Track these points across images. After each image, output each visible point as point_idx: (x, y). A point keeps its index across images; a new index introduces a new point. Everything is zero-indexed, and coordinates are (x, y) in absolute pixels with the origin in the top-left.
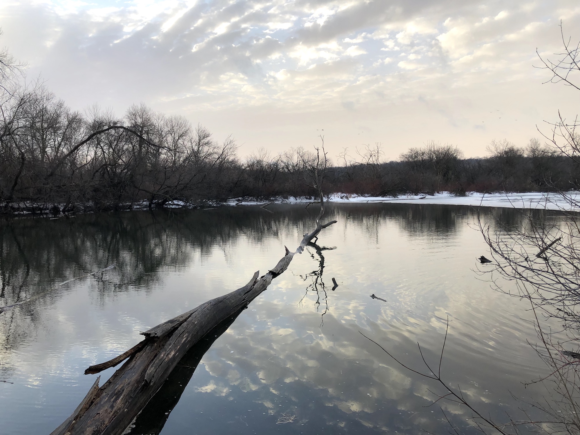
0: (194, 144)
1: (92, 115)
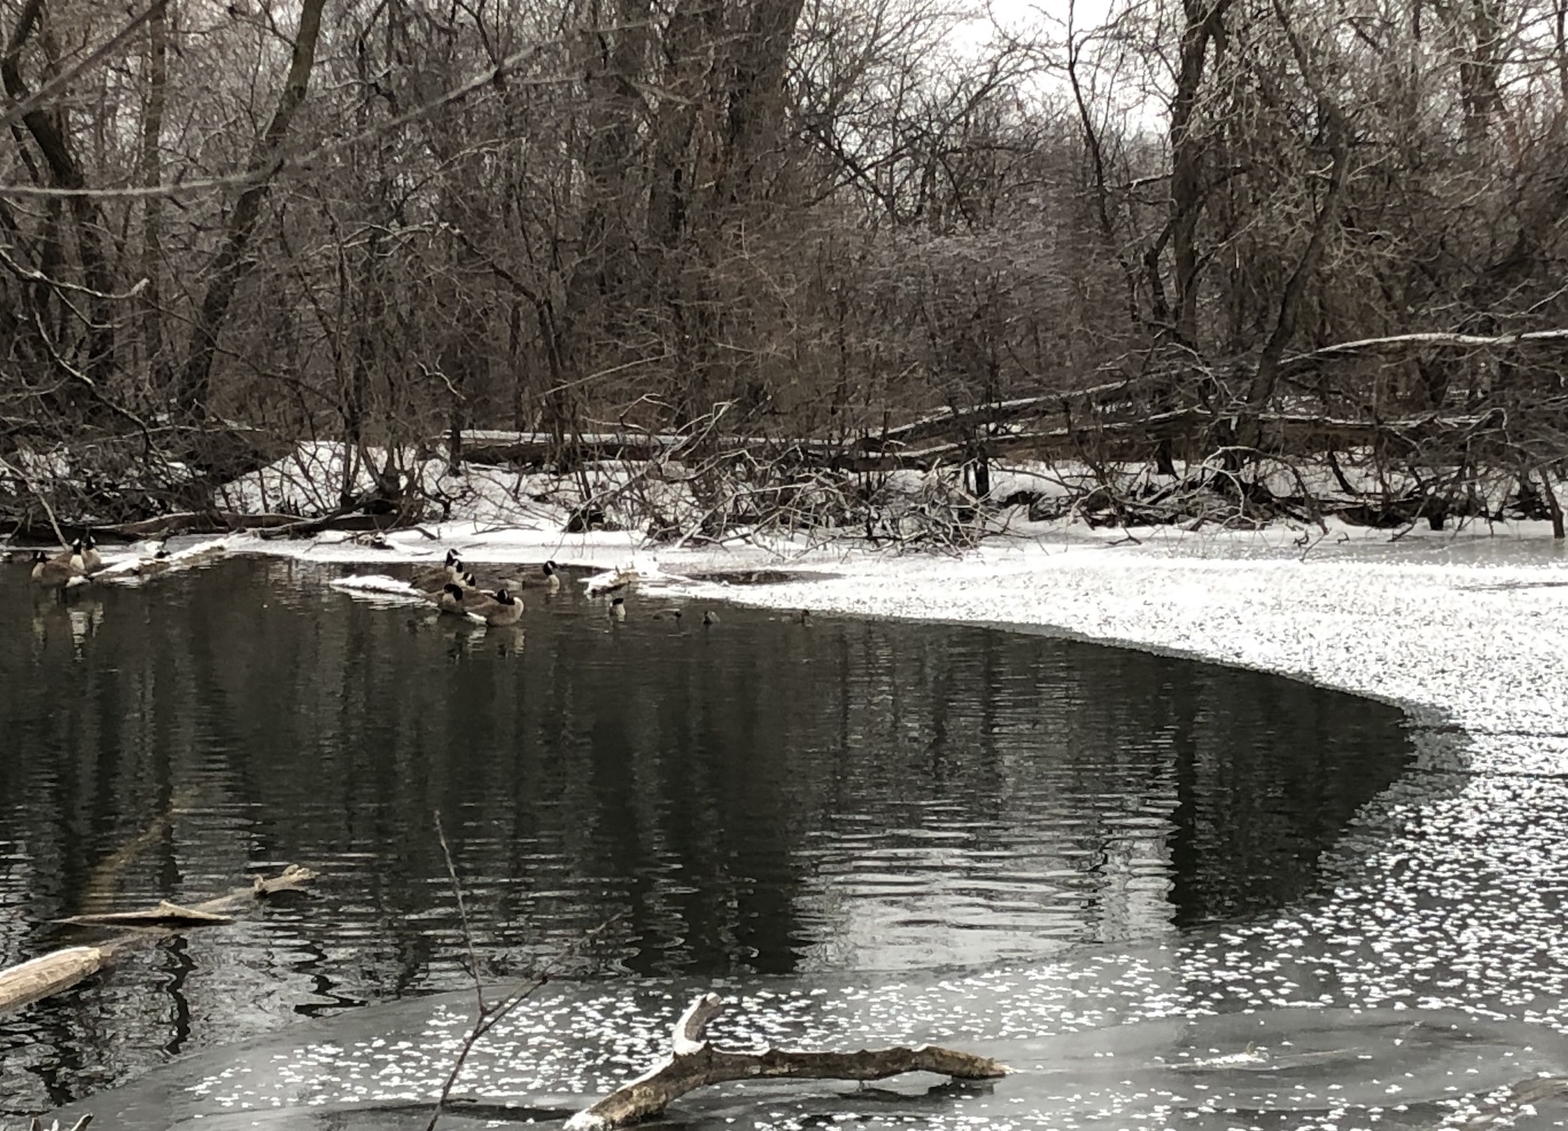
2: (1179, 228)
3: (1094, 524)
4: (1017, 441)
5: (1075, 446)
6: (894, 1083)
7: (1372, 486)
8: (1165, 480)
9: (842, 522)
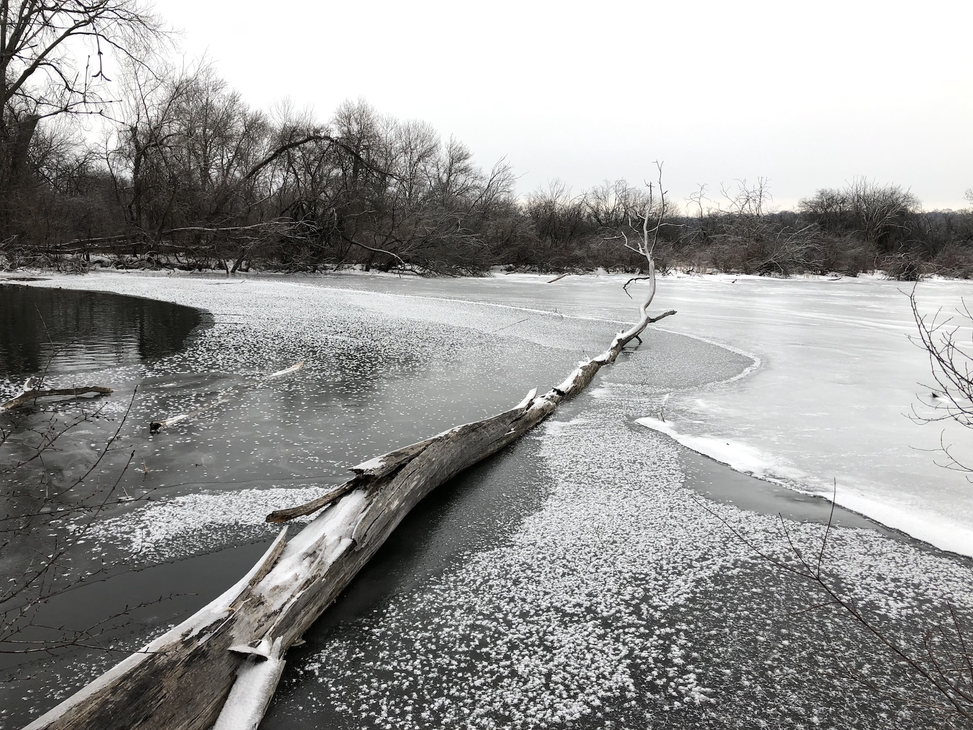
0: (442, 170)
1: (282, 116)
2: (136, 200)
3: (118, 268)
4: (97, 248)
5: (112, 250)
6: (84, 395)
7: (185, 261)
8: (135, 259)
9: (50, 266)
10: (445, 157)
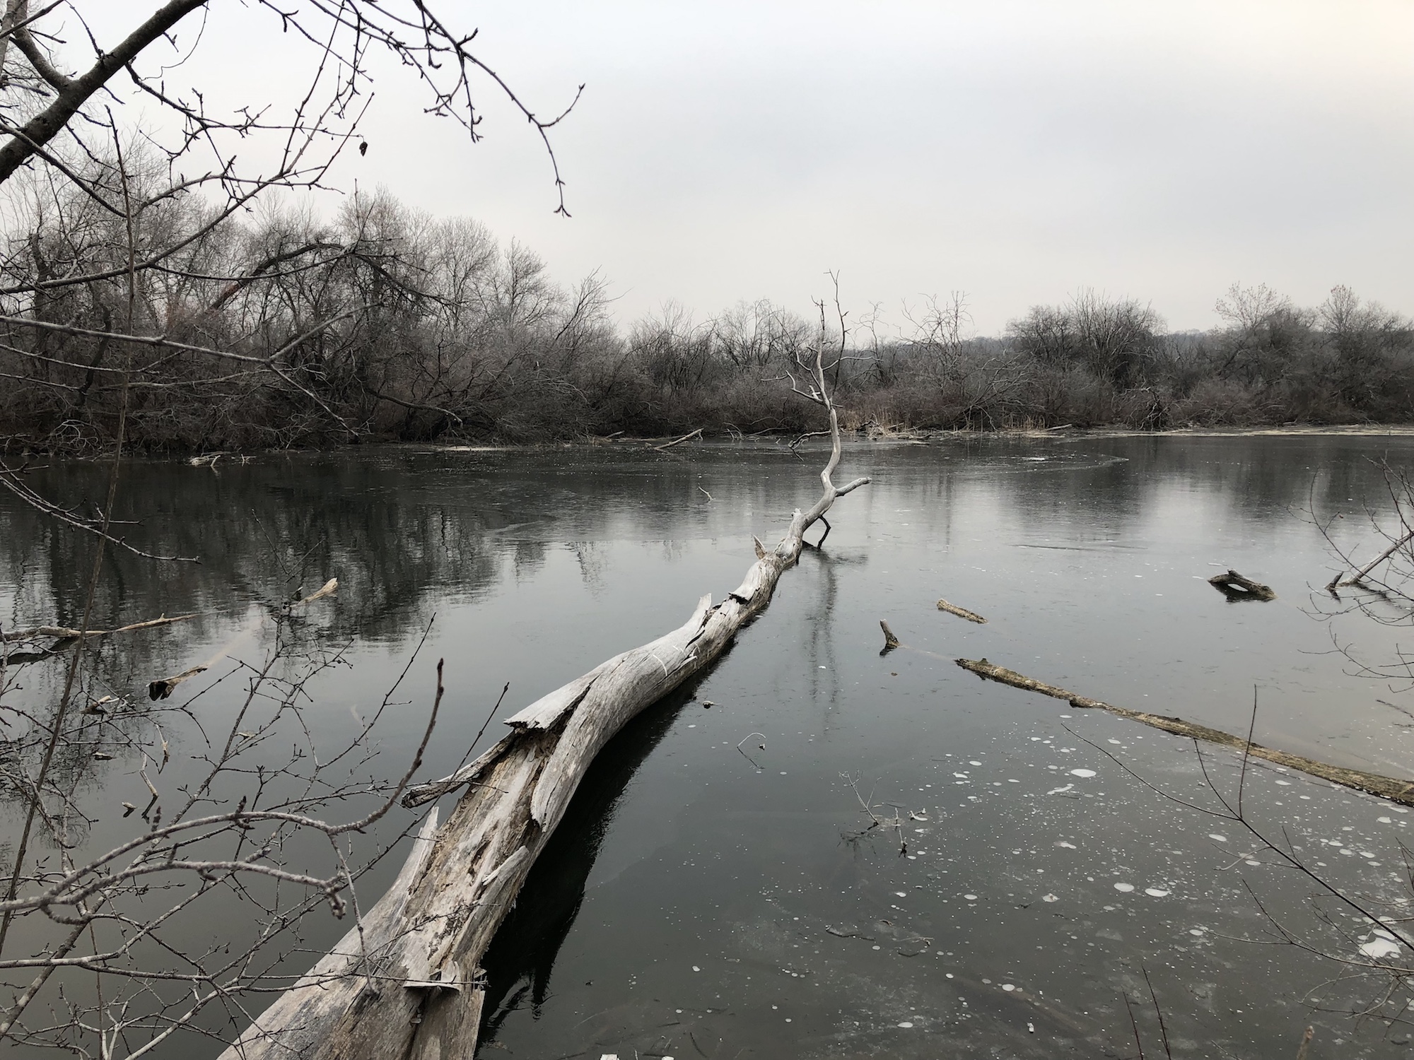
0: (502, 289)
1: (265, 215)
10: (505, 271)
